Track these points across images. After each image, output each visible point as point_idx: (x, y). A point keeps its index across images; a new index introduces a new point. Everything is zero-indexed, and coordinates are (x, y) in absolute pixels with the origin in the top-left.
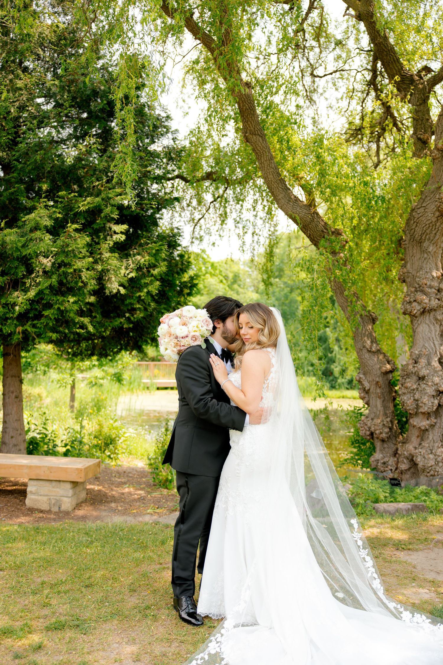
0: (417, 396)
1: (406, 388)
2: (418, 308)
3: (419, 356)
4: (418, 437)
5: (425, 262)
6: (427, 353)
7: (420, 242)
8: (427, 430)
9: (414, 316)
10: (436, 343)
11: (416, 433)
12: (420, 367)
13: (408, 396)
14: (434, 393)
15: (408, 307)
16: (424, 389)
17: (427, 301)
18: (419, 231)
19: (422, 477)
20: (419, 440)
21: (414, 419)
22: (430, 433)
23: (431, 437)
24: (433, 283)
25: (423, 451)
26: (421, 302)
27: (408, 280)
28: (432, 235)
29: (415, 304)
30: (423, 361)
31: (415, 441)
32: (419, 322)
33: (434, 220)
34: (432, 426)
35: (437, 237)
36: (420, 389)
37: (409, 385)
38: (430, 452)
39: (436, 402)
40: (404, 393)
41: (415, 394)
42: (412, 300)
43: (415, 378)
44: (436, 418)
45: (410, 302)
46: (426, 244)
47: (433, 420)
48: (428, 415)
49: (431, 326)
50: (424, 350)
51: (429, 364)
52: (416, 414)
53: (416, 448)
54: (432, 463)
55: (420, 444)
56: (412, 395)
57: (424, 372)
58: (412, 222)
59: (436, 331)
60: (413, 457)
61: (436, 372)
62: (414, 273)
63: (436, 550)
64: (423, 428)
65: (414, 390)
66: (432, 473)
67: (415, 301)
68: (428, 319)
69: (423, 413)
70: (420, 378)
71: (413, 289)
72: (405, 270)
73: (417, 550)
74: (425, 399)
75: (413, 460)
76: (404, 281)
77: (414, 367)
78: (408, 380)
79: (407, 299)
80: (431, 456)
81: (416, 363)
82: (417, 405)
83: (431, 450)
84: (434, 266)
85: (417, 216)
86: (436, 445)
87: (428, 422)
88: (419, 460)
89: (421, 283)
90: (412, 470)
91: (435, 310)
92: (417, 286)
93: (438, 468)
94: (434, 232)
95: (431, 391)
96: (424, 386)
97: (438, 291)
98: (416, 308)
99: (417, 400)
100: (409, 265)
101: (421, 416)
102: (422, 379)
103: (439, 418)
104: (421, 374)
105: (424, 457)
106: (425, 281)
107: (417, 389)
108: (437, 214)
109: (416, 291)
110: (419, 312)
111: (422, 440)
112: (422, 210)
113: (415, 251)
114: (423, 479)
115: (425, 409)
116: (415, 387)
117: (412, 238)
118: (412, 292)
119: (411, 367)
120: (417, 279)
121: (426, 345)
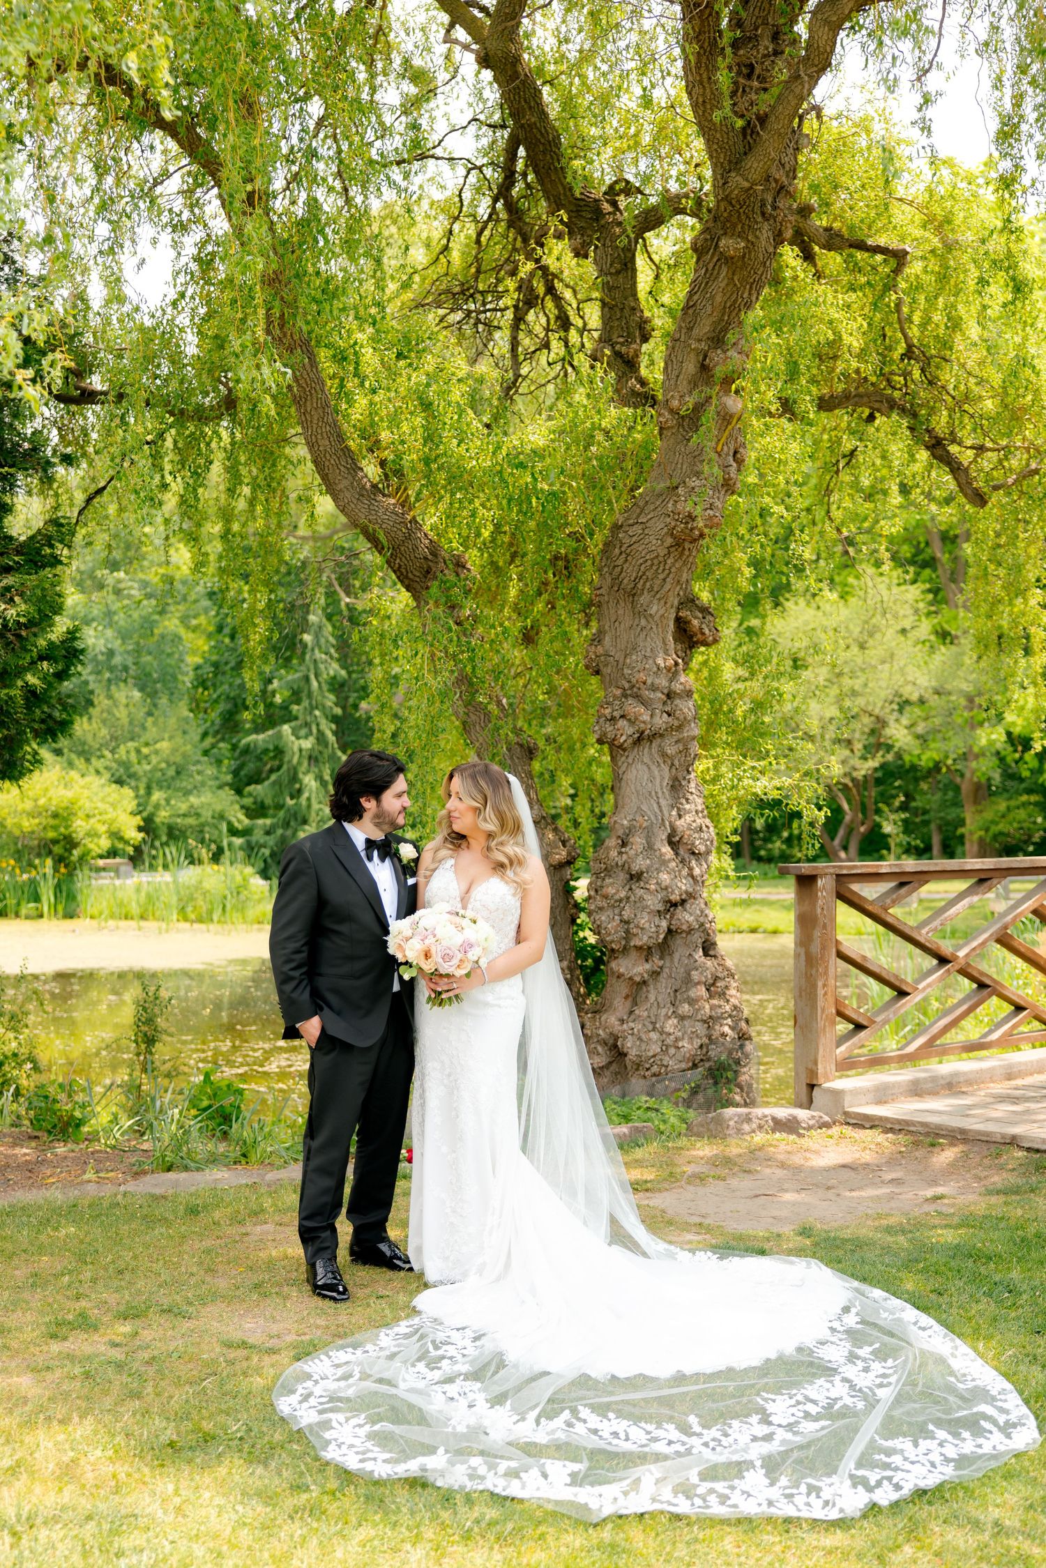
0: (627, 914)
1: (606, 897)
2: (630, 731)
3: (630, 831)
4: (626, 997)
5: (642, 636)
6: (645, 824)
7: (633, 595)
8: (644, 982)
9: (621, 747)
10: (663, 802)
11: (623, 989)
12: (632, 852)
13: (610, 913)
14: (660, 907)
15: (609, 728)
16: (641, 898)
17: (646, 718)
18: (630, 572)
19: (633, 1081)
20: (628, 1003)
21: (620, 961)
22: (652, 987)
23: (652, 997)
24: (657, 681)
25: (637, 1026)
26: (636, 719)
27: (606, 671)
28: (658, 582)
29: (622, 723)
30: (638, 841)
31: (620, 1006)
32: (630, 760)
33: (663, 552)
34: (655, 974)
35: (667, 586)
36: (632, 898)
37: (611, 891)
38: (650, 1027)
39: (664, 924)
40: (601, 909)
41: (623, 909)
42: (616, 714)
43: (622, 876)
44: (661, 958)
45: (613, 719)
46: (644, 599)
47: (656, 961)
48: (646, 952)
49: (653, 768)
50: (639, 818)
51: (650, 847)
52: (625, 950)
53: (622, 1021)
54: (655, 1048)
55: (631, 1012)
56: (617, 910)
57: (640, 864)
58: (617, 551)
59: (662, 778)
60: (616, 1039)
61: (664, 863)
62: (619, 656)
63: (691, 1188)
64: (638, 979)
65: (620, 901)
66: (655, 1069)
67: (622, 716)
68: (647, 753)
69: (639, 948)
70: (632, 877)
71: (618, 692)
72: (600, 650)
73: (660, 1191)
74: (643, 920)
75: (615, 1046)
76: (597, 672)
77: (620, 853)
78: (608, 881)
79: (607, 712)
80: (654, 1036)
81: (624, 844)
82: (627, 932)
83: (654, 1023)
84: (660, 644)
85: (627, 541)
86: (664, 1012)
87: (647, 966)
88: (630, 1045)
89: (633, 680)
90: (614, 1067)
91: (661, 736)
92: (627, 686)
93: (666, 1060)
94: (661, 576)
95: (654, 902)
96: (640, 892)
97: (668, 696)
98: (625, 731)
99: (627, 922)
100: (607, 640)
101: (634, 954)
102: (635, 877)
103: (668, 958)
104: (635, 868)
105: (640, 1039)
106: (642, 676)
107: (628, 898)
108: (669, 541)
109: (626, 696)
110: (630, 741)
111: (635, 1003)
112: (637, 529)
113: (621, 612)
114: (636, 1083)
115: (642, 940)
116: (623, 894)
117: (616, 584)
118: (615, 697)
119: (613, 853)
120: (626, 671)
121: (644, 808)
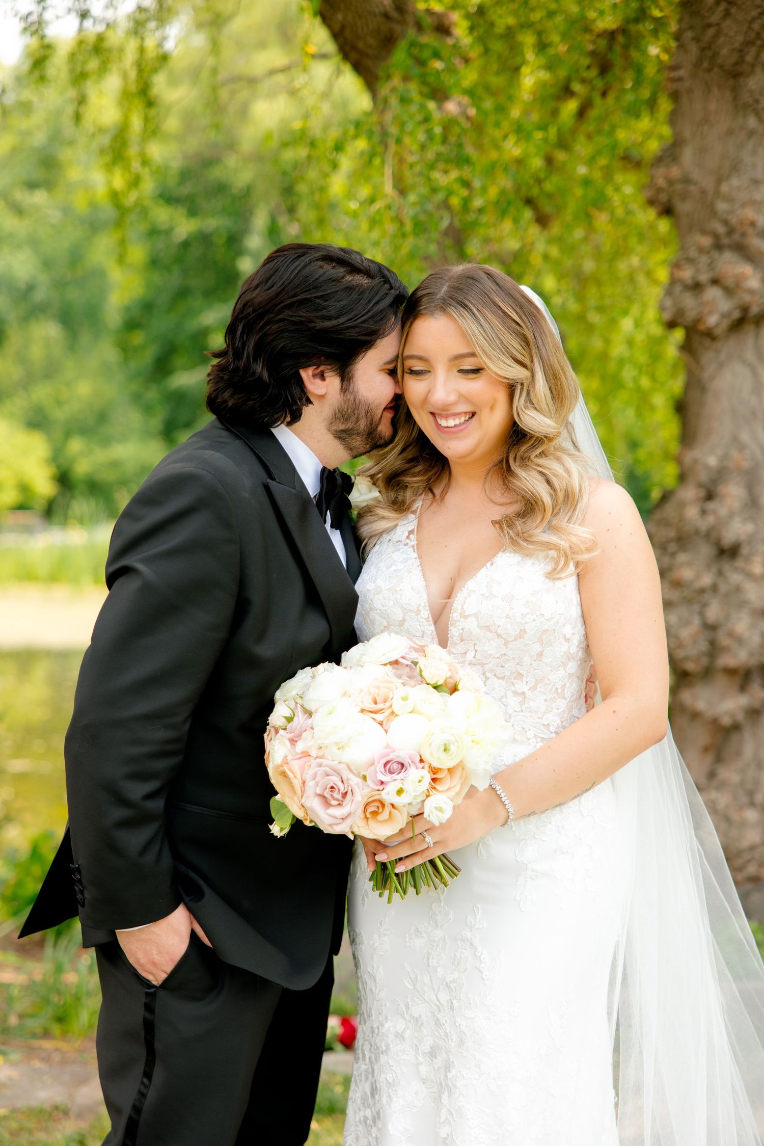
0: (713, 612)
1: (677, 584)
2: (725, 306)
3: (720, 475)
4: (706, 749)
5: (749, 146)
6: (746, 464)
7: (736, 75)
8: (737, 727)
9: (706, 334)
11: (699, 735)
12: (723, 511)
13: (684, 611)
15: (689, 301)
16: (738, 589)
17: (753, 283)
20: (708, 758)
21: (697, 690)
22: (747, 734)
23: (748, 752)
25: (723, 798)
26: (738, 285)
27: (683, 207)
29: (713, 293)
30: (733, 493)
32: (723, 356)
34: (753, 713)
36: (723, 588)
37: (687, 574)
38: (745, 800)
41: (705, 605)
42: (704, 278)
43: (705, 551)
45: (696, 287)
46: (755, 82)
47: (758, 693)
48: (743, 677)
50: (735, 454)
55: (711, 774)
56: (696, 608)
57: (736, 530)
62: (707, 183)
64: (726, 721)
65: (702, 591)
66: (751, 869)
67: (715, 282)
68: (752, 346)
69: (731, 672)
70: (722, 552)
71: (706, 241)
72: (675, 172)
74: (741, 624)
76: (667, 211)
77: (704, 512)
78: (682, 557)
79: (687, 274)
80: (752, 815)
81: (710, 496)
82: (713, 643)
83: (751, 794)
87: (742, 701)
89: (734, 221)
92: (721, 229)
96: (736, 578)
98: (717, 308)
99: (713, 627)
100: (688, 155)
101: (721, 681)
102: (729, 552)
104: (728, 537)
105: (728, 820)
106: (749, 213)
107: (714, 588)
109: (718, 246)
110: (726, 323)
111: (719, 759)
113: (712, 107)
115: (739, 657)
116: (707, 580)
117: (708, 56)
118: (701, 250)
119: (692, 512)
120: (721, 206)
121: (745, 437)
